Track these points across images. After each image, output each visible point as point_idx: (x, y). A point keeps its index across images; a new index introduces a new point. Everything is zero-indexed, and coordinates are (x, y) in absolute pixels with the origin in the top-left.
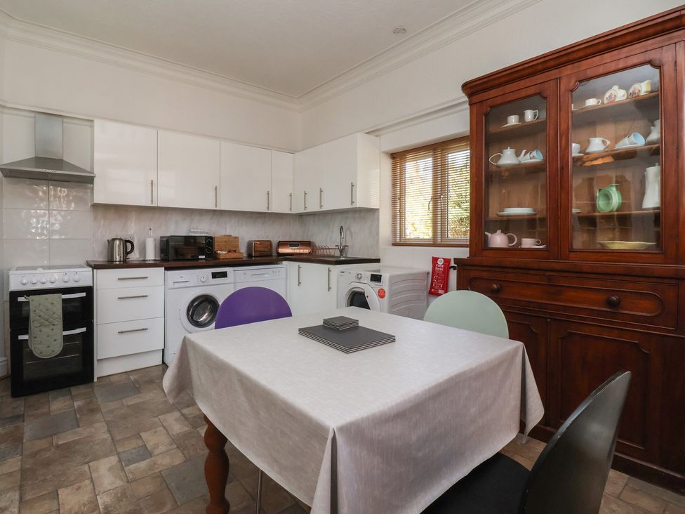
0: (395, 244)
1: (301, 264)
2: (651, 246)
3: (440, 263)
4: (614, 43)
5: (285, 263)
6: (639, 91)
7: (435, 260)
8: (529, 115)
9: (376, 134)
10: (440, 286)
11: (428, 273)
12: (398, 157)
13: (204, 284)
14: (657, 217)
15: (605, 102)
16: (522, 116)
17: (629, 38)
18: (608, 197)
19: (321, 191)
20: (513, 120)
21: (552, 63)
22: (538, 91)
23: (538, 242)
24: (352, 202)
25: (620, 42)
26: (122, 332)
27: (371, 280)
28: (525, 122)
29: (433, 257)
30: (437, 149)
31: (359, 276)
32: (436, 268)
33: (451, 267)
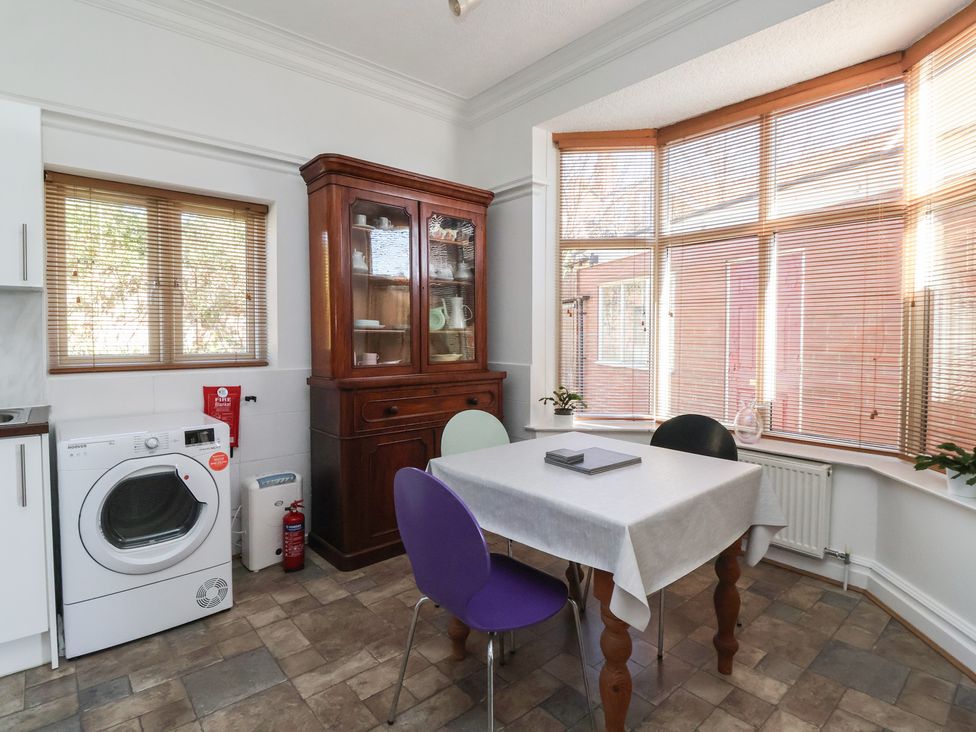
0: (55, 371)
7: (209, 392)
8: (386, 224)
12: (59, 181)
20: (363, 220)
22: (403, 205)
27: (189, 442)
29: (204, 387)
30: (163, 199)
31: (152, 443)
32: (216, 404)
33: (248, 399)
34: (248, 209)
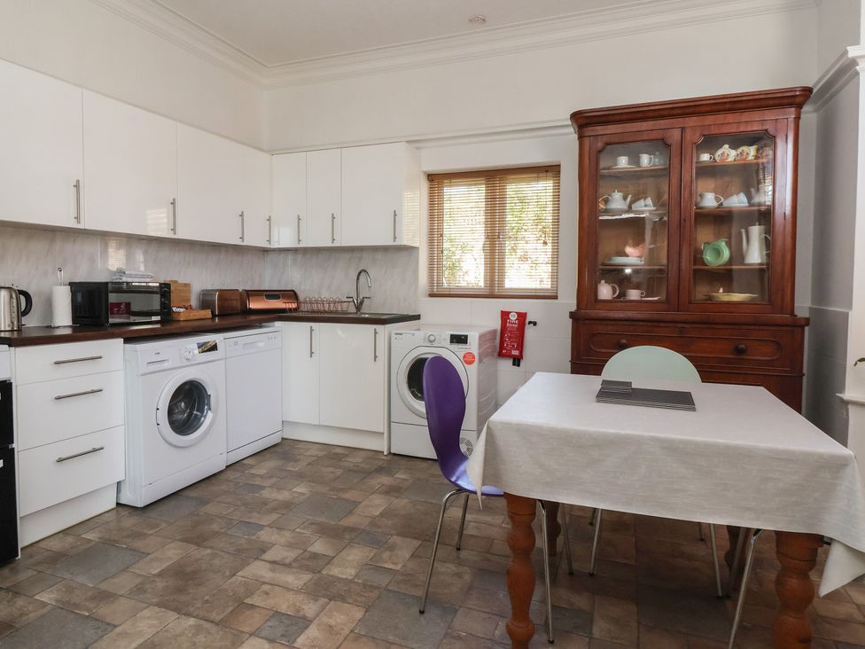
0: (432, 295)
1: (314, 325)
2: (755, 298)
3: (513, 317)
4: (738, 106)
5: (278, 324)
6: (748, 154)
7: (505, 315)
8: (645, 160)
9: (418, 145)
10: (513, 346)
11: (495, 331)
12: (436, 180)
13: (190, 363)
14: (761, 272)
15: (717, 158)
16: (635, 160)
17: (751, 104)
18: (718, 253)
19: (333, 218)
20: (623, 162)
21: (678, 111)
22: (660, 137)
23: (642, 294)
24: (395, 238)
25: (743, 105)
26: (60, 460)
27: (452, 342)
28: (640, 167)
29: (502, 312)
30: (494, 177)
31: (432, 338)
32: (508, 324)
33: (530, 323)
34: (547, 171)
